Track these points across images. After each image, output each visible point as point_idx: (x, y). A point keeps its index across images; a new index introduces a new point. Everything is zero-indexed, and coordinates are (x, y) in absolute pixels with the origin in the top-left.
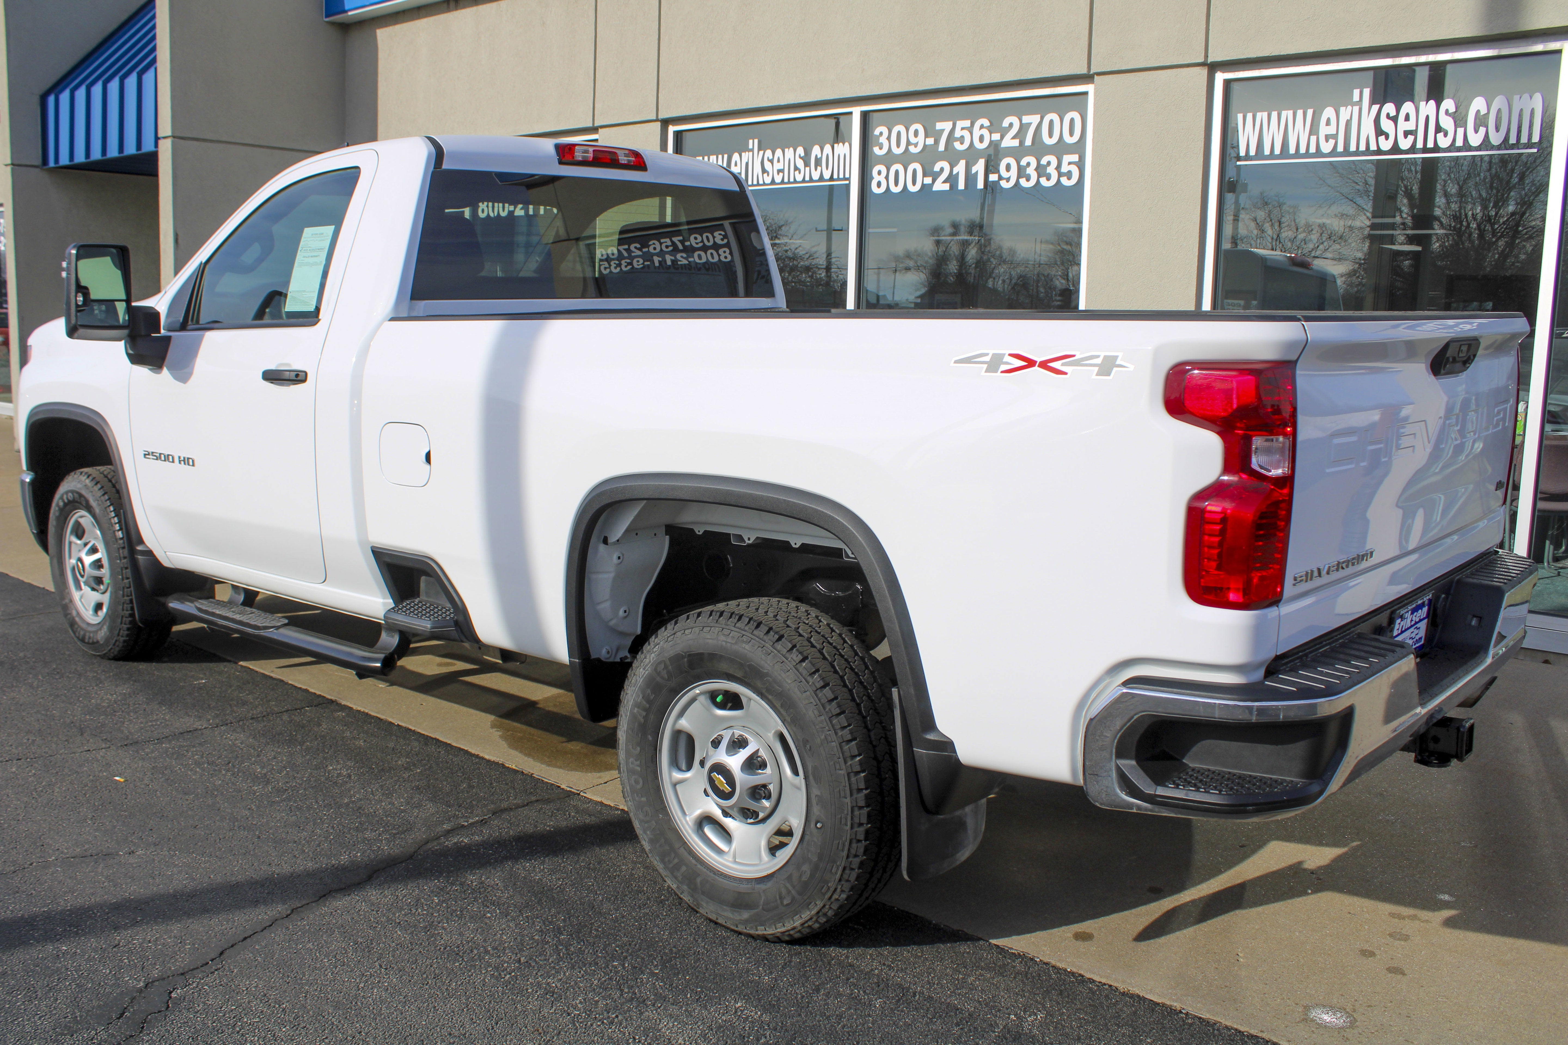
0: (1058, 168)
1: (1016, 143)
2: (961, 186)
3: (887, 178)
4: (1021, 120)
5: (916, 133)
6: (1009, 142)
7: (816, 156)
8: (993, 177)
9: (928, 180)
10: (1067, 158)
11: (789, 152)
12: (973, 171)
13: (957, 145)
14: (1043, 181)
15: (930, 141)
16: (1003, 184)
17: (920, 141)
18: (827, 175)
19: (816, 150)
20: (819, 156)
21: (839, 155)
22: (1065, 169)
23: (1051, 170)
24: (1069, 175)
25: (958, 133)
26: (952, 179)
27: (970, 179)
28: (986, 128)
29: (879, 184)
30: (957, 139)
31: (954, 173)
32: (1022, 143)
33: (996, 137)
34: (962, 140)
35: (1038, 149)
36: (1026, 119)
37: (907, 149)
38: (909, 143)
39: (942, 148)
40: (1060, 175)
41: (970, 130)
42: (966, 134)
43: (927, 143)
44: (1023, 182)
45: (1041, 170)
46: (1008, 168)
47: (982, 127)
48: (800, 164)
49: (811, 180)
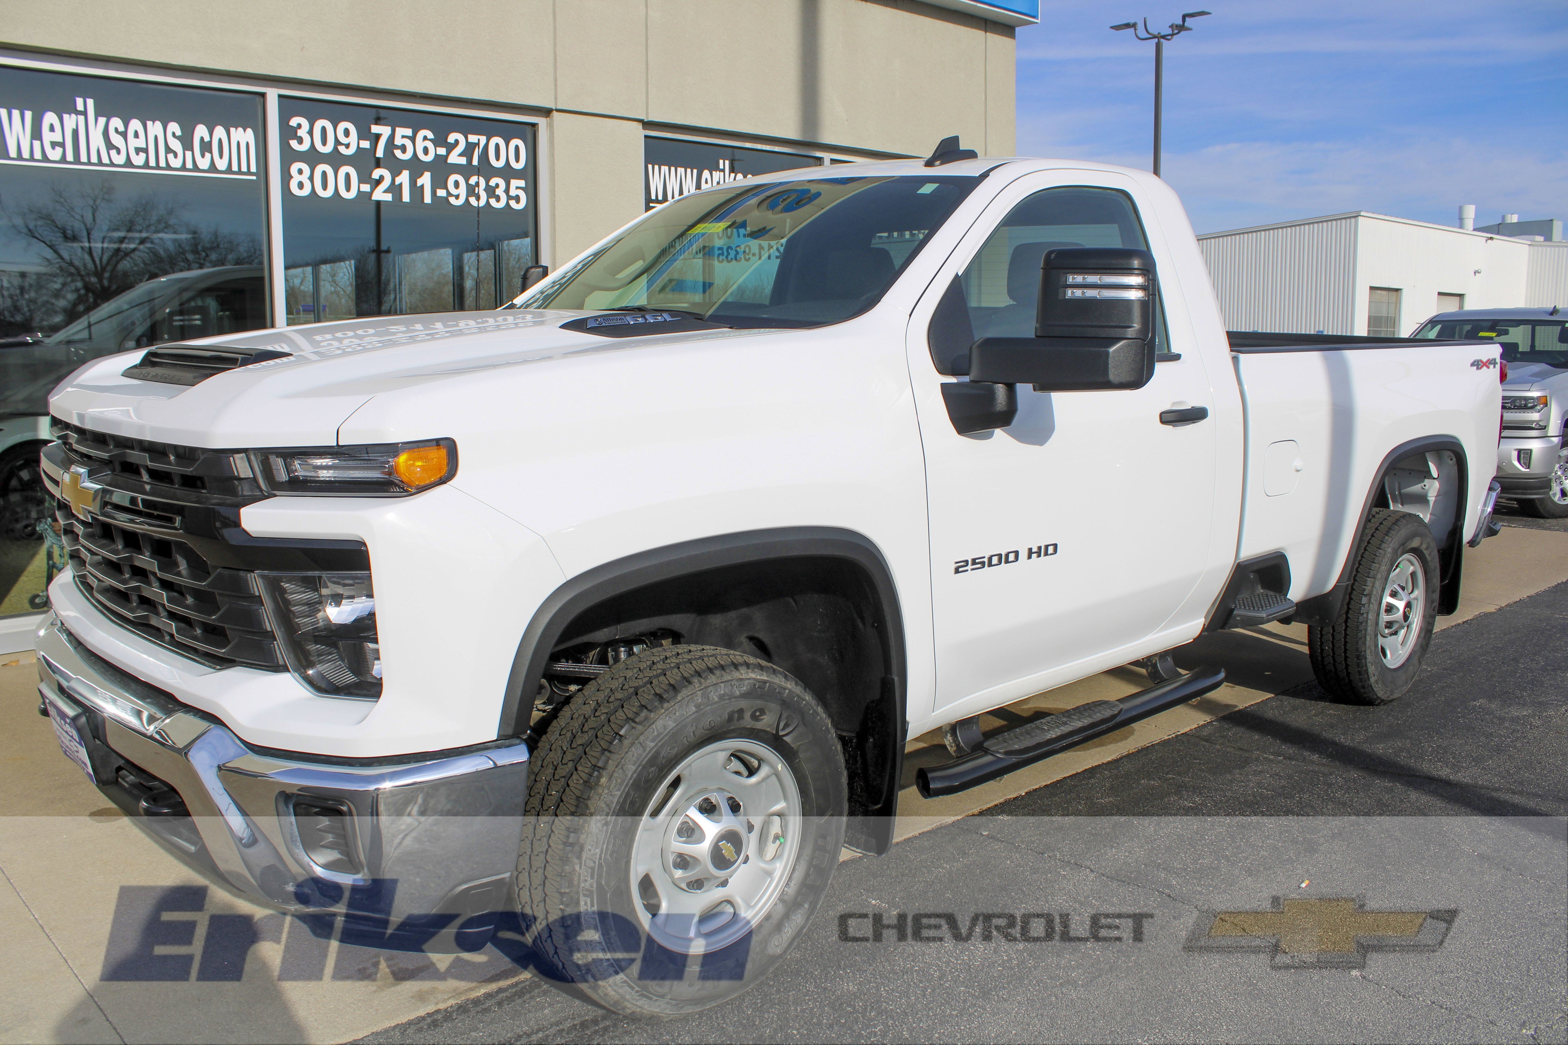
0: (507, 191)
1: (463, 161)
2: (406, 198)
3: (311, 178)
4: (466, 139)
5: (347, 133)
6: (455, 158)
7: (202, 139)
8: (441, 193)
9: (366, 188)
10: (514, 183)
11: (155, 128)
12: (419, 184)
13: (398, 153)
14: (493, 201)
15: (365, 144)
16: (452, 200)
17: (353, 143)
18: (222, 165)
19: (201, 131)
20: (207, 139)
21: (238, 143)
22: (513, 192)
23: (500, 192)
24: (517, 199)
25: (398, 141)
26: (396, 189)
27: (416, 191)
28: (430, 140)
29: (301, 185)
30: (397, 147)
31: (397, 183)
32: (470, 160)
33: (442, 151)
34: (403, 149)
35: (485, 169)
36: (473, 138)
37: (336, 149)
38: (337, 142)
39: (380, 153)
40: (509, 198)
41: (413, 139)
42: (408, 143)
43: (361, 146)
44: (473, 201)
45: (491, 191)
46: (457, 185)
47: (425, 138)
48: (176, 145)
49: (196, 168)
